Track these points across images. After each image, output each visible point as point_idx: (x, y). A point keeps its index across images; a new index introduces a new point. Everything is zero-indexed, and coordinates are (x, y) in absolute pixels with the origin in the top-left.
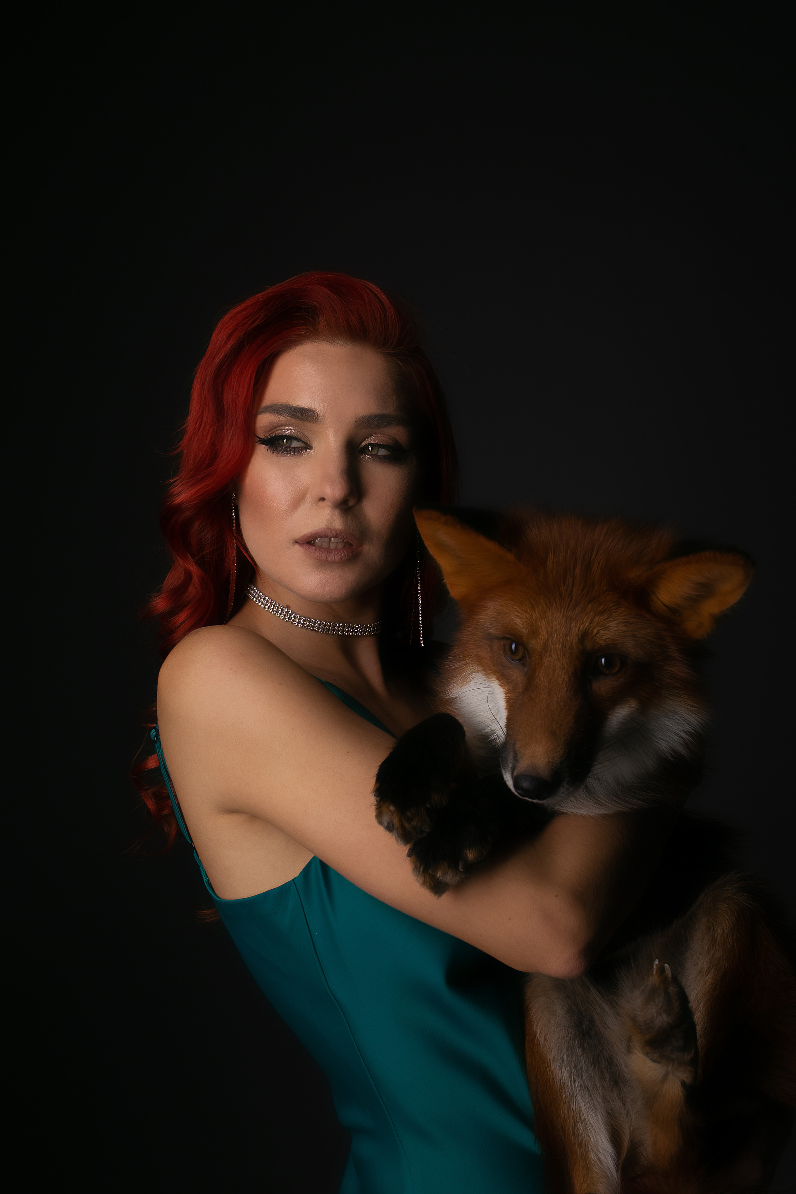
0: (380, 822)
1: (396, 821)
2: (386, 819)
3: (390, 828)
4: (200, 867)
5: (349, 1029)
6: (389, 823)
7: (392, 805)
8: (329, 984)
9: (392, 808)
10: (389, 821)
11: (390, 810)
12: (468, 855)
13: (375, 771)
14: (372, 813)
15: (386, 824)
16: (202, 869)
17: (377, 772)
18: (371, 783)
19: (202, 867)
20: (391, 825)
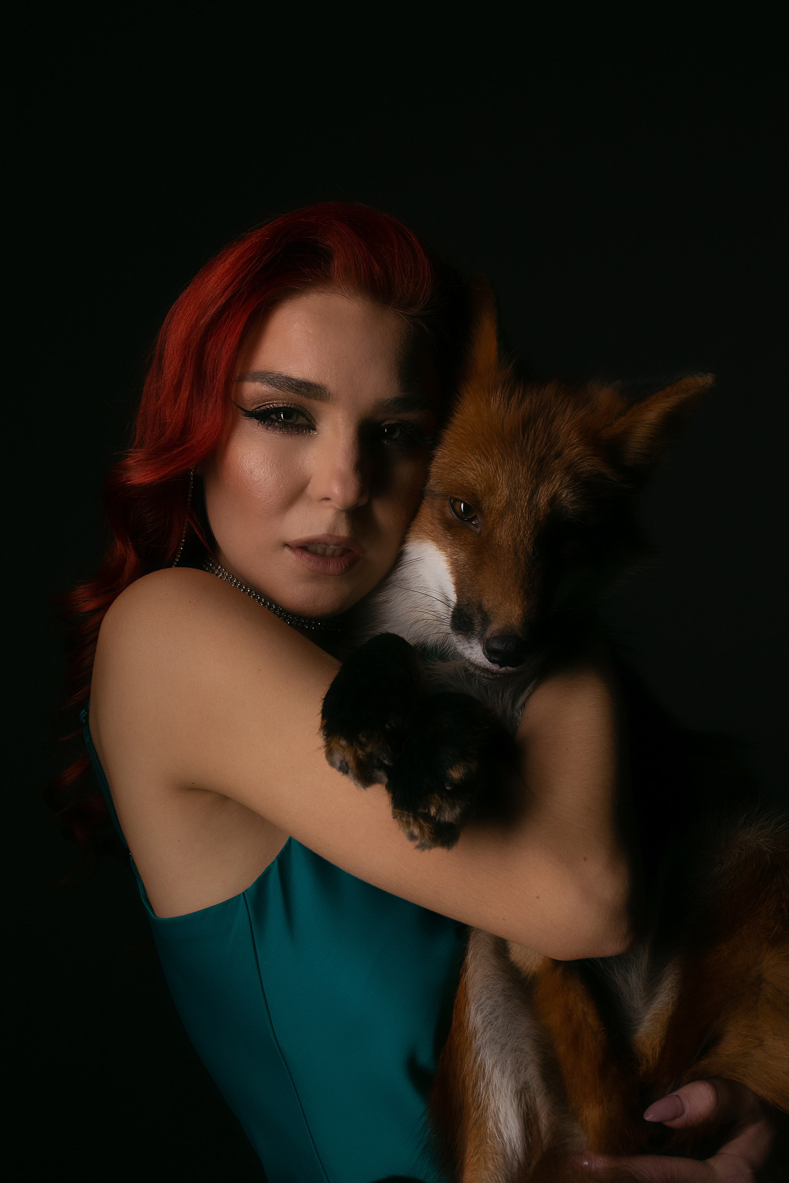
0: (332, 764)
1: (349, 758)
2: (338, 757)
3: (344, 769)
4: (137, 879)
5: (293, 1087)
6: (341, 762)
7: (342, 739)
8: (274, 1029)
9: (343, 742)
10: (342, 759)
11: (341, 746)
12: (454, 775)
13: (318, 707)
14: (321, 755)
15: (338, 764)
16: (139, 881)
17: (321, 708)
18: (316, 720)
19: (139, 879)
20: (344, 764)
